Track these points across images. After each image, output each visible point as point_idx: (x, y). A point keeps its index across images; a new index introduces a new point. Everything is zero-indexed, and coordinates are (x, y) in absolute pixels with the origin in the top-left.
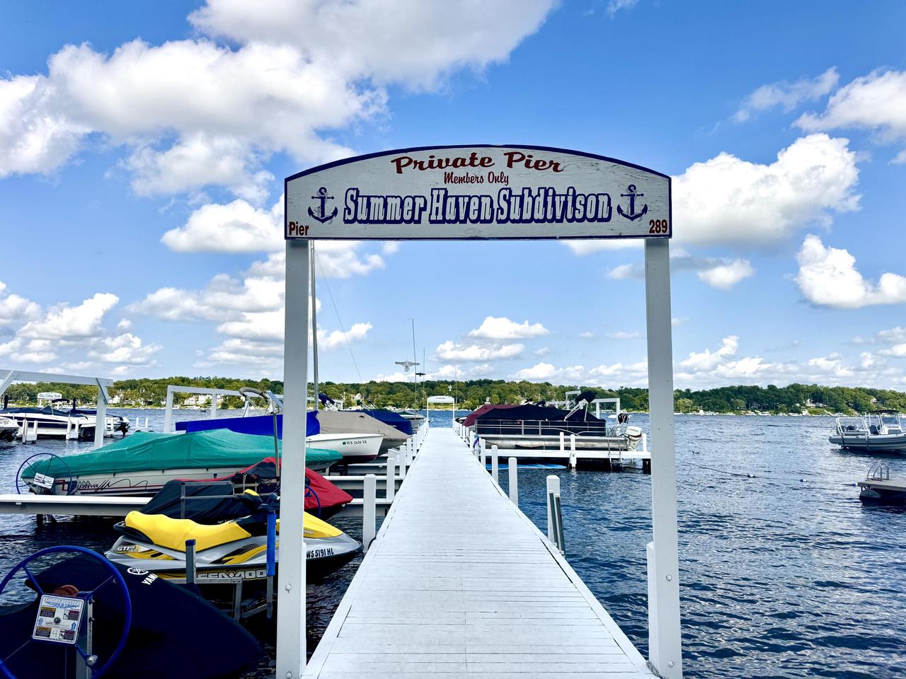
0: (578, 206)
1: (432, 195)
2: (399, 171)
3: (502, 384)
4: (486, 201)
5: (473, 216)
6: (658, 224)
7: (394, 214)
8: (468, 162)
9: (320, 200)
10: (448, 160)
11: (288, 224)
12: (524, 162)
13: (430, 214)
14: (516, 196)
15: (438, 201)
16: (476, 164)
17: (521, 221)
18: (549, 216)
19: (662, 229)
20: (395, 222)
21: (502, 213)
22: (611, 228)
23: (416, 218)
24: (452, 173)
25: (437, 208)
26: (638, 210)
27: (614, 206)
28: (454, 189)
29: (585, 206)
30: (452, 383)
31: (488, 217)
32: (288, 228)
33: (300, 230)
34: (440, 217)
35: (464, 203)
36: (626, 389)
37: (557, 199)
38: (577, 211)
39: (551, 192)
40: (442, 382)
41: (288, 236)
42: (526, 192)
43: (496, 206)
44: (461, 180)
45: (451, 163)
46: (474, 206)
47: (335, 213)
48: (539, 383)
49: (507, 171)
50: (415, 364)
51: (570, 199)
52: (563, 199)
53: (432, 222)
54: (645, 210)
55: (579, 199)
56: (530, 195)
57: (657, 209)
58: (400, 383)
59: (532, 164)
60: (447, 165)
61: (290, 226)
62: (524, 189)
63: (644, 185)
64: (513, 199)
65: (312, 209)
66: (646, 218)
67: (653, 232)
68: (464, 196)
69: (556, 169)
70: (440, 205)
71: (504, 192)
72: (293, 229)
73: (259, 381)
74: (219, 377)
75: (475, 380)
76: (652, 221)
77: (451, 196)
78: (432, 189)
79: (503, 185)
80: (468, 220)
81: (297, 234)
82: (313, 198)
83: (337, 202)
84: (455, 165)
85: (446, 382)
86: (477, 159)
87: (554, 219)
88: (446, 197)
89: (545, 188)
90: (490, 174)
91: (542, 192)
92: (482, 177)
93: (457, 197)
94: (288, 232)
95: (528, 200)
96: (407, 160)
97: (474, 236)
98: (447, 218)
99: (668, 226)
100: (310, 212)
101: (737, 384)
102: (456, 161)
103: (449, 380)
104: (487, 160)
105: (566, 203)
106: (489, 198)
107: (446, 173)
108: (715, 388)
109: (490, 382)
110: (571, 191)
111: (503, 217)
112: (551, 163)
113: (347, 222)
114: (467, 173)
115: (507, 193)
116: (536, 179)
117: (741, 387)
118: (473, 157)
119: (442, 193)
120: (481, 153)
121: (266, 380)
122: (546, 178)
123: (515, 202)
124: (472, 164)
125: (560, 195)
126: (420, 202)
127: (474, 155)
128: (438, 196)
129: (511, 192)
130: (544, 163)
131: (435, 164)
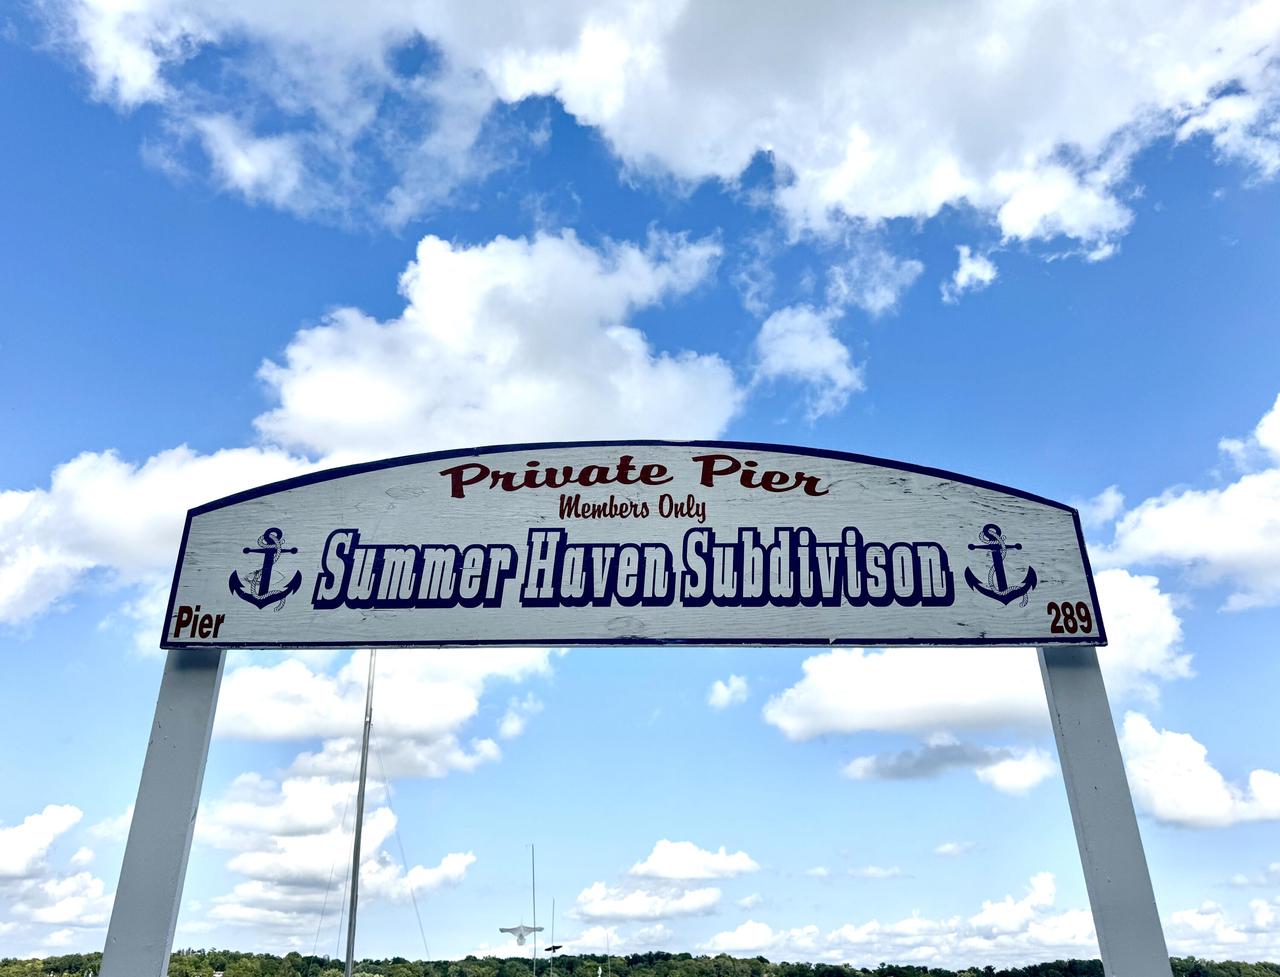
0: (871, 568)
1: (530, 544)
2: (457, 492)
3: (688, 961)
4: (655, 556)
5: (626, 590)
6: (1068, 611)
7: (438, 583)
8: (613, 473)
9: (262, 556)
10: (568, 471)
11: (176, 611)
12: (738, 474)
13: (525, 586)
14: (724, 546)
15: (543, 556)
16: (630, 478)
17: (739, 600)
18: (807, 591)
19: (1079, 623)
20: (439, 603)
21: (694, 583)
22: (960, 619)
23: (490, 594)
24: (578, 497)
25: (541, 573)
26: (1014, 580)
27: (957, 568)
28: (580, 530)
29: (888, 568)
30: (603, 959)
31: (661, 592)
32: (174, 621)
33: (203, 625)
34: (547, 592)
35: (604, 560)
36: (890, 967)
37: (821, 552)
38: (870, 582)
39: (804, 538)
40: (587, 958)
41: (171, 639)
42: (748, 537)
43: (678, 567)
44: (598, 511)
45: (575, 476)
46: (628, 566)
47: (295, 584)
48: (749, 957)
49: (702, 494)
50: (535, 930)
51: (851, 553)
52: (834, 552)
53: (527, 603)
54: (1031, 579)
55: (871, 553)
56: (756, 543)
57: (1058, 577)
58: (516, 959)
59: (756, 479)
60: (567, 480)
61: (180, 616)
62: (741, 530)
63: (1014, 524)
64: (717, 553)
65: (240, 577)
66: (1038, 598)
67: (1060, 630)
68: (604, 546)
69: (811, 490)
70: (549, 565)
71: (695, 537)
72: (186, 624)
73: (283, 956)
74: (220, 949)
75: (641, 952)
76: (1052, 606)
77: (575, 546)
78: (532, 531)
79: (694, 522)
80: (614, 598)
81: (193, 635)
82: (247, 551)
83: (303, 560)
84: (584, 479)
85: (593, 957)
86: (633, 468)
87: (816, 598)
88: (562, 547)
89: (790, 529)
90: (662, 498)
91: (784, 537)
92: (644, 505)
93: (588, 549)
94: (172, 629)
95: (752, 554)
96: (477, 471)
97: (628, 635)
98: (565, 593)
99: (1093, 617)
100: (235, 583)
101: (1066, 957)
102: (587, 471)
103: (599, 954)
104: (655, 471)
105: (842, 562)
106: (662, 551)
107: (563, 497)
108: (1032, 964)
109: (667, 957)
110: (851, 538)
111: (698, 591)
112: (800, 477)
113: (320, 604)
114: (612, 498)
115: (704, 538)
116: (770, 512)
117: (1073, 963)
118: (625, 465)
119: (553, 538)
120: (641, 458)
121: (296, 955)
122: (791, 509)
123: (723, 559)
124: (622, 478)
125: (827, 545)
126: (501, 559)
127: (626, 460)
128: (545, 545)
129: (712, 536)
130: (784, 478)
131: (540, 478)
